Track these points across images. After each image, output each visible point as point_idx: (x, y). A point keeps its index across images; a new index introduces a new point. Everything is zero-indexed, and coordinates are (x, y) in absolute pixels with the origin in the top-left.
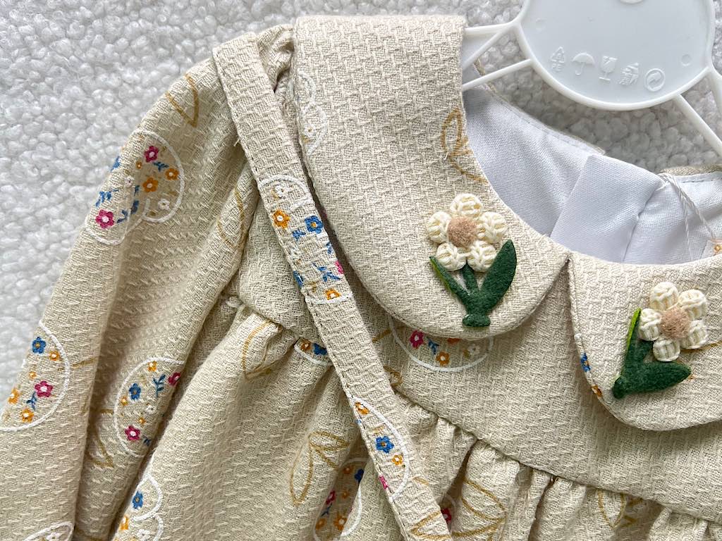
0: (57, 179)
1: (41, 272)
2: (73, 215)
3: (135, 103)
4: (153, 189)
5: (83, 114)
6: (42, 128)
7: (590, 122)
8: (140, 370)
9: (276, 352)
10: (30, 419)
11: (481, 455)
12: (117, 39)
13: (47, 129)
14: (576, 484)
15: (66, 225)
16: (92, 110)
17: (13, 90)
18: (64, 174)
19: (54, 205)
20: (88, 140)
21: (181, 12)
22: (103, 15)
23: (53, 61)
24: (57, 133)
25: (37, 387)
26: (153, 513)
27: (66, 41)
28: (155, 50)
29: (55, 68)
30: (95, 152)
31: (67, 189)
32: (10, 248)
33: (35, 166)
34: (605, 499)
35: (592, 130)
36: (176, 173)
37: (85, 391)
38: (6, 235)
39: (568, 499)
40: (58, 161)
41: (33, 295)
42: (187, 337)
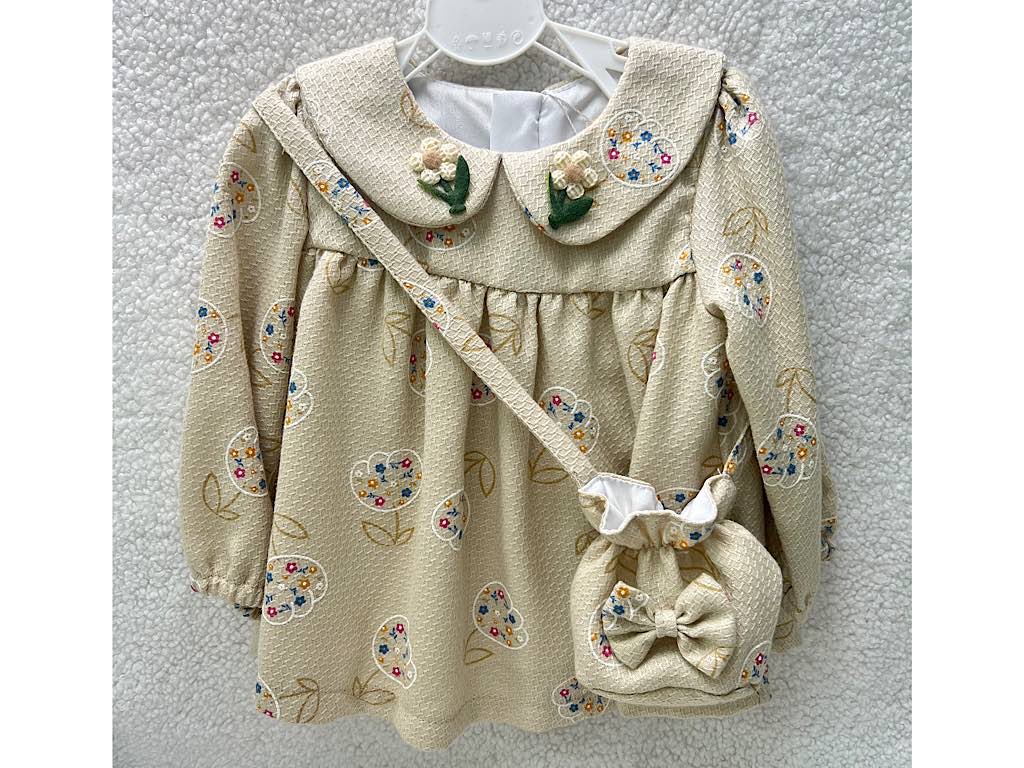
0: (179, 219)
1: (186, 283)
2: (196, 240)
3: (213, 155)
4: (242, 200)
5: (183, 172)
6: (162, 189)
7: (494, 77)
8: (269, 314)
9: (347, 271)
10: (211, 359)
11: (492, 296)
12: (191, 119)
13: (164, 189)
14: (554, 295)
15: (193, 248)
16: (188, 169)
17: (137, 170)
18: (183, 215)
19: (181, 236)
20: (192, 188)
21: (225, 90)
22: (178, 107)
23: (157, 145)
24: (171, 190)
25: (209, 338)
26: (304, 391)
27: (160, 130)
28: (216, 118)
29: (158, 149)
30: (198, 194)
31: (187, 224)
32: (162, 273)
33: (163, 214)
34: (575, 299)
35: (497, 81)
36: (253, 186)
37: (239, 335)
38: (158, 264)
39: (552, 306)
40: (177, 207)
41: (185, 300)
42: (291, 281)
